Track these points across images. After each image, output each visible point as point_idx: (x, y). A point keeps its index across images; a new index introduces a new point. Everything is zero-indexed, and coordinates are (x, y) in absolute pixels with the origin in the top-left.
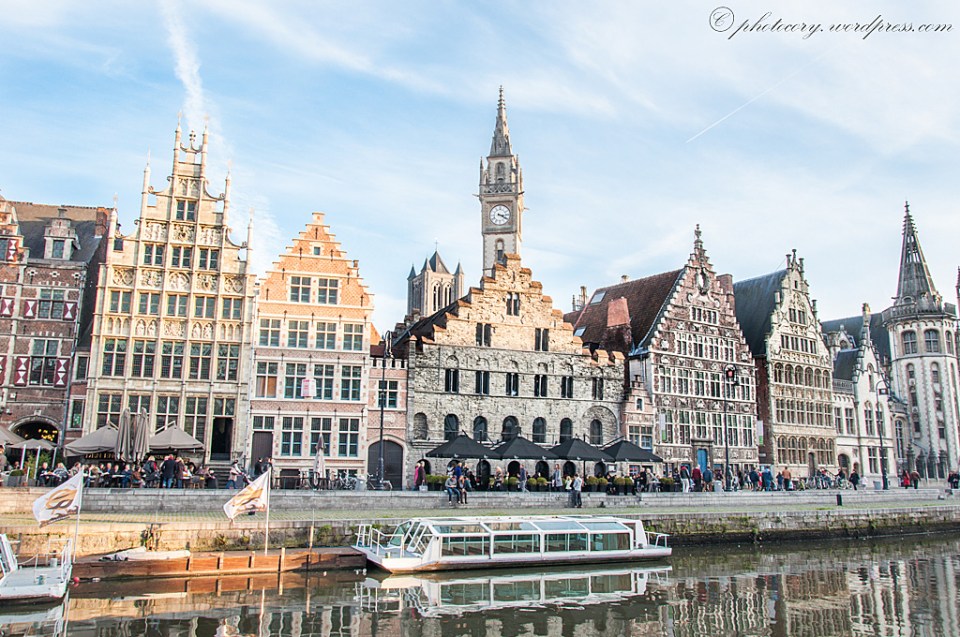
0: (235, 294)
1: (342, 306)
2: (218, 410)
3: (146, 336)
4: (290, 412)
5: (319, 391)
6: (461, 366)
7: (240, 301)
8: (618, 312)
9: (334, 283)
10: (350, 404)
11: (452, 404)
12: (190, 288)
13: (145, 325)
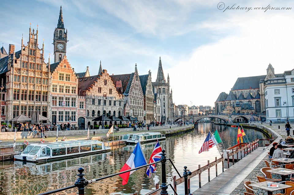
0: (46, 77)
1: (71, 82)
2: (43, 110)
3: (24, 89)
4: (60, 110)
5: (66, 104)
6: (96, 98)
7: (48, 79)
8: (119, 84)
9: (69, 75)
10: (74, 108)
11: (94, 108)
12: (35, 75)
13: (24, 85)
